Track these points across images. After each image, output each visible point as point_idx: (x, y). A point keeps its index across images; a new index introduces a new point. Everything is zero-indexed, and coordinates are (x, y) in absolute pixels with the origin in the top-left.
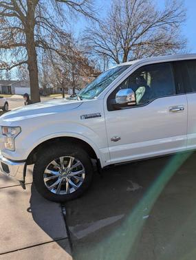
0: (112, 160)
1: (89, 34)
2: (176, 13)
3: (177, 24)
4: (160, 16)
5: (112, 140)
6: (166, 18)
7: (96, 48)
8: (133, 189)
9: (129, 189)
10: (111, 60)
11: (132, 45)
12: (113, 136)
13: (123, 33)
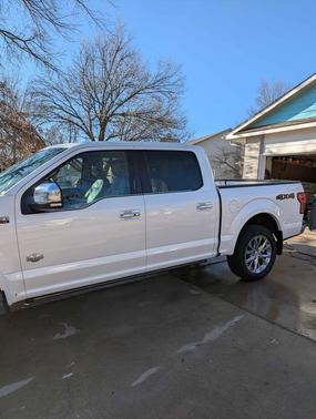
0: (28, 292)
1: (42, 87)
2: (172, 80)
3: (174, 95)
4: (150, 80)
5: (29, 259)
6: (158, 84)
7: (56, 111)
8: (64, 336)
9: (57, 336)
10: (81, 131)
11: (113, 114)
12: (30, 254)
13: (99, 95)
